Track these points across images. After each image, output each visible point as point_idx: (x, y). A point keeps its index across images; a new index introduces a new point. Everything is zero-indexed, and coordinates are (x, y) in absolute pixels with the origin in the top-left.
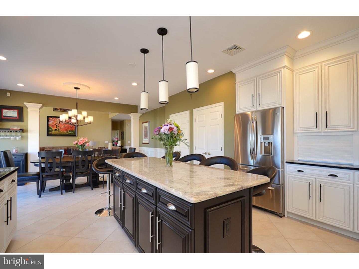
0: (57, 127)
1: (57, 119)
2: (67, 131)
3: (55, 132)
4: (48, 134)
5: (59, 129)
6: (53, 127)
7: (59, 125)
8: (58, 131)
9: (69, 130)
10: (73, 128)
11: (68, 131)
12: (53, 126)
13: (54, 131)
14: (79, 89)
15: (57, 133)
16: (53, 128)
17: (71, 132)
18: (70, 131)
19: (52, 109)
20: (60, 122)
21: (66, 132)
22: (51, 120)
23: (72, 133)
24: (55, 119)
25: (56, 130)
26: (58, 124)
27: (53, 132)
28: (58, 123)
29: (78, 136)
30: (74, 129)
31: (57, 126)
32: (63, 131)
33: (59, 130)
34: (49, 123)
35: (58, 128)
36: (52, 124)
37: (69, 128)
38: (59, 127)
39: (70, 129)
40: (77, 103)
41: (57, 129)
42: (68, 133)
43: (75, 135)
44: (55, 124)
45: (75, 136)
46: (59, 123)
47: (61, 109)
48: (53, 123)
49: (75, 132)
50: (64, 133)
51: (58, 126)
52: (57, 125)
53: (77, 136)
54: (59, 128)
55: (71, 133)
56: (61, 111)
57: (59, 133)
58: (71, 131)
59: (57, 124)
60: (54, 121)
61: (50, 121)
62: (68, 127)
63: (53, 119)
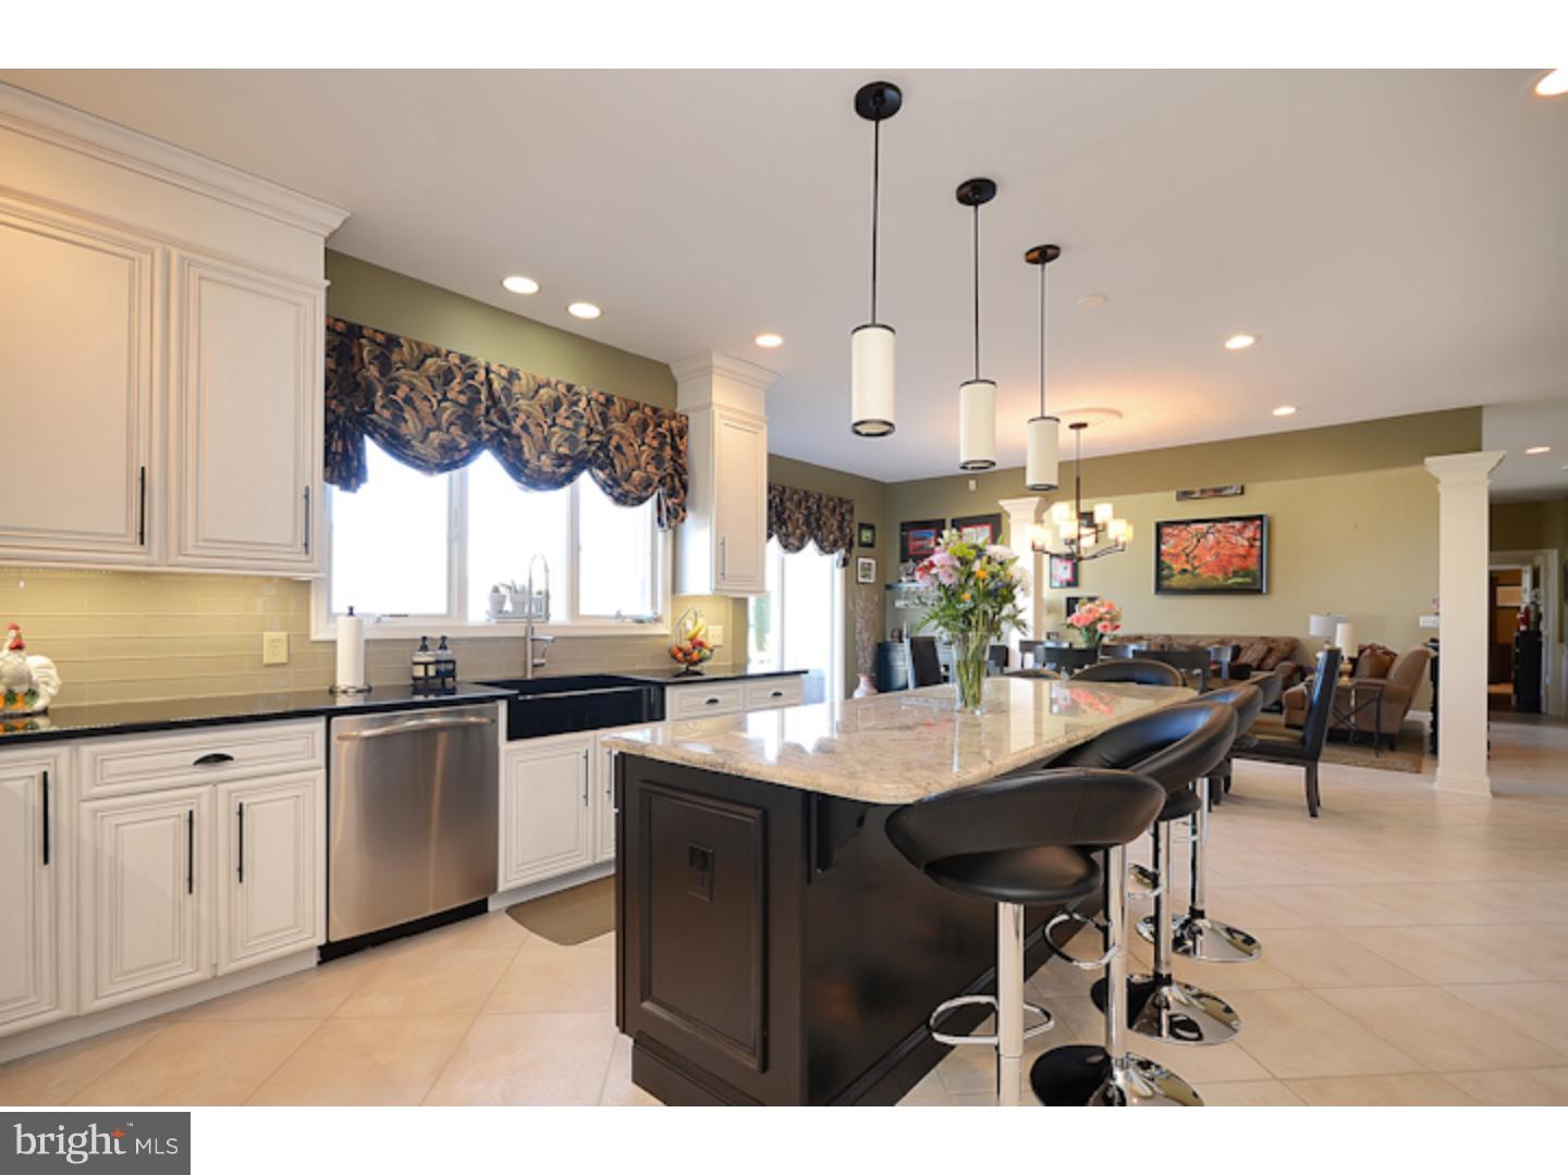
0: (1187, 562)
1: (1189, 529)
2: (1226, 573)
3: (1179, 580)
4: (1159, 589)
5: (1195, 568)
6: (1176, 562)
7: (1196, 552)
8: (1192, 574)
9: (1235, 568)
10: (1249, 559)
11: (1231, 575)
12: (1176, 556)
13: (1179, 577)
14: (1084, 425)
15: (1188, 581)
16: (1174, 566)
17: (1242, 577)
18: (1235, 574)
19: (1173, 494)
20: (1199, 541)
21: (1220, 577)
22: (1168, 535)
23: (1248, 580)
24: (1181, 531)
25: (1184, 571)
26: (1192, 548)
27: (1176, 581)
28: (1192, 543)
29: (1269, 592)
30: (1253, 564)
31: (1188, 555)
32: (1211, 574)
33: (1197, 571)
34: (1163, 547)
35: (1192, 565)
36: (1172, 551)
37: (1235, 560)
38: (1195, 557)
39: (1237, 564)
40: (1078, 480)
41: (1189, 567)
42: (1230, 582)
43: (1258, 587)
44: (1180, 548)
45: (1259, 592)
46: (1195, 540)
47: (1203, 491)
48: (1176, 546)
49: (1258, 573)
50: (1214, 584)
51: (1191, 555)
52: (1188, 551)
53: (1264, 591)
54: (1196, 564)
55: (1240, 580)
56: (1204, 496)
57: (1195, 583)
58: (1242, 573)
59: (1189, 546)
60: (1177, 539)
61: (1165, 538)
62: (1231, 557)
63: (1176, 532)
